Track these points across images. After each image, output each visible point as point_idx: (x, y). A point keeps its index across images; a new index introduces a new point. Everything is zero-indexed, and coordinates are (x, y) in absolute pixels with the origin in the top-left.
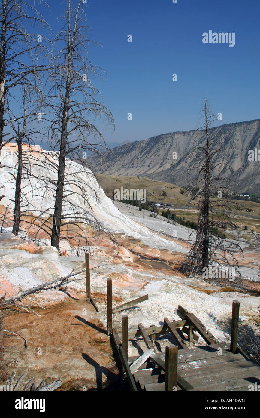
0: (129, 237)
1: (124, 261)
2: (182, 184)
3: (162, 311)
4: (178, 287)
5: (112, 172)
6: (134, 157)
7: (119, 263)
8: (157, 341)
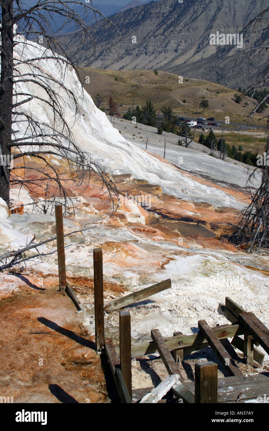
0: (139, 180)
1: (129, 223)
2: (237, 84)
3: (196, 309)
4: (226, 267)
5: (107, 64)
6: (149, 33)
7: (120, 226)
8: (186, 362)
